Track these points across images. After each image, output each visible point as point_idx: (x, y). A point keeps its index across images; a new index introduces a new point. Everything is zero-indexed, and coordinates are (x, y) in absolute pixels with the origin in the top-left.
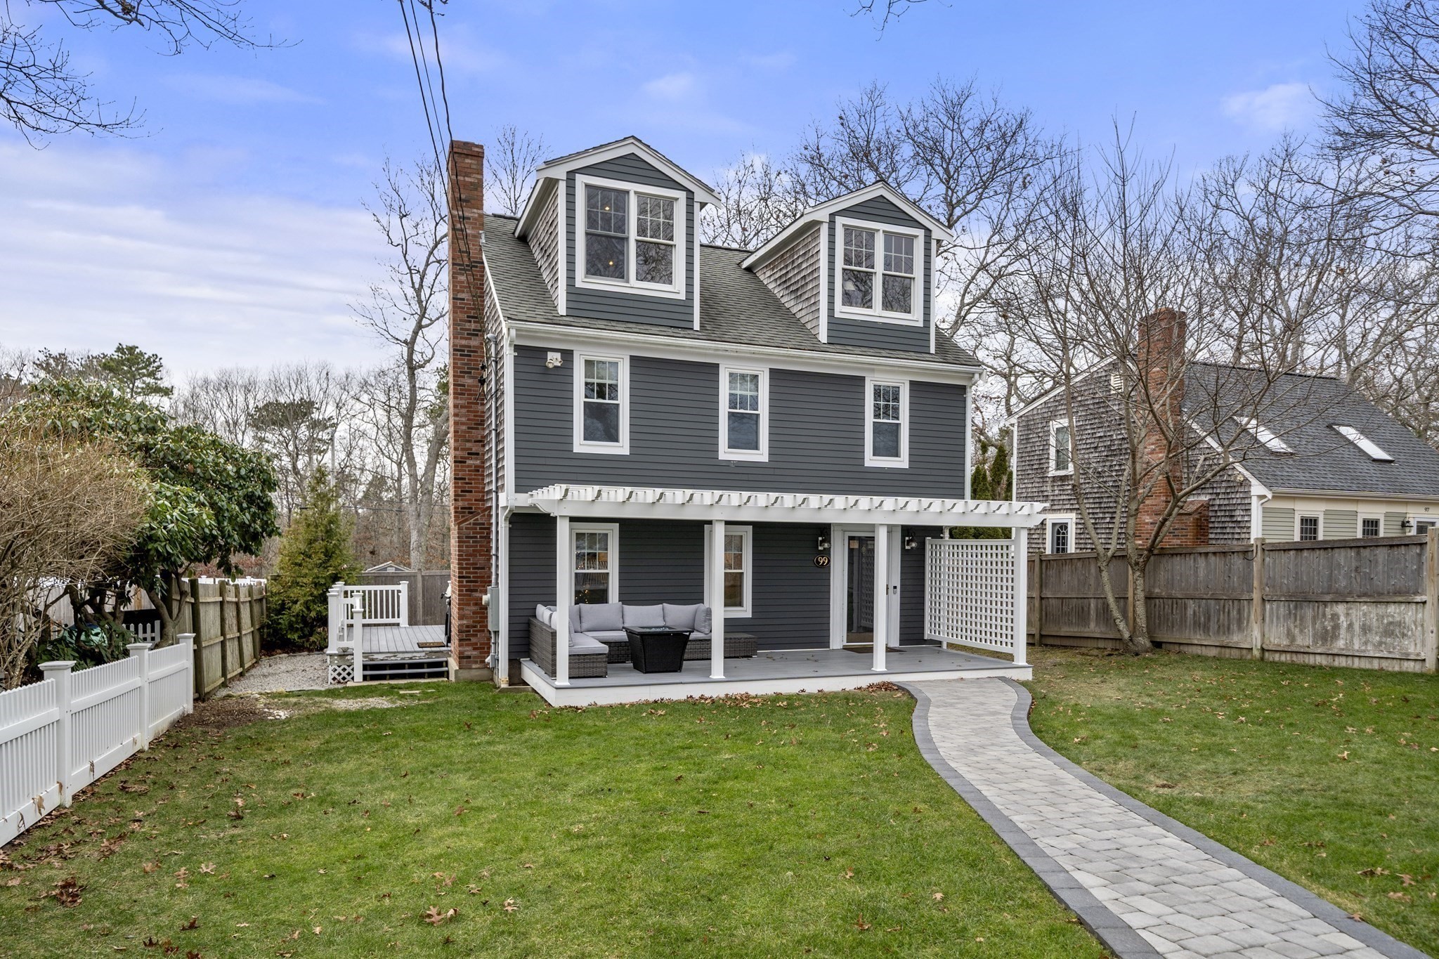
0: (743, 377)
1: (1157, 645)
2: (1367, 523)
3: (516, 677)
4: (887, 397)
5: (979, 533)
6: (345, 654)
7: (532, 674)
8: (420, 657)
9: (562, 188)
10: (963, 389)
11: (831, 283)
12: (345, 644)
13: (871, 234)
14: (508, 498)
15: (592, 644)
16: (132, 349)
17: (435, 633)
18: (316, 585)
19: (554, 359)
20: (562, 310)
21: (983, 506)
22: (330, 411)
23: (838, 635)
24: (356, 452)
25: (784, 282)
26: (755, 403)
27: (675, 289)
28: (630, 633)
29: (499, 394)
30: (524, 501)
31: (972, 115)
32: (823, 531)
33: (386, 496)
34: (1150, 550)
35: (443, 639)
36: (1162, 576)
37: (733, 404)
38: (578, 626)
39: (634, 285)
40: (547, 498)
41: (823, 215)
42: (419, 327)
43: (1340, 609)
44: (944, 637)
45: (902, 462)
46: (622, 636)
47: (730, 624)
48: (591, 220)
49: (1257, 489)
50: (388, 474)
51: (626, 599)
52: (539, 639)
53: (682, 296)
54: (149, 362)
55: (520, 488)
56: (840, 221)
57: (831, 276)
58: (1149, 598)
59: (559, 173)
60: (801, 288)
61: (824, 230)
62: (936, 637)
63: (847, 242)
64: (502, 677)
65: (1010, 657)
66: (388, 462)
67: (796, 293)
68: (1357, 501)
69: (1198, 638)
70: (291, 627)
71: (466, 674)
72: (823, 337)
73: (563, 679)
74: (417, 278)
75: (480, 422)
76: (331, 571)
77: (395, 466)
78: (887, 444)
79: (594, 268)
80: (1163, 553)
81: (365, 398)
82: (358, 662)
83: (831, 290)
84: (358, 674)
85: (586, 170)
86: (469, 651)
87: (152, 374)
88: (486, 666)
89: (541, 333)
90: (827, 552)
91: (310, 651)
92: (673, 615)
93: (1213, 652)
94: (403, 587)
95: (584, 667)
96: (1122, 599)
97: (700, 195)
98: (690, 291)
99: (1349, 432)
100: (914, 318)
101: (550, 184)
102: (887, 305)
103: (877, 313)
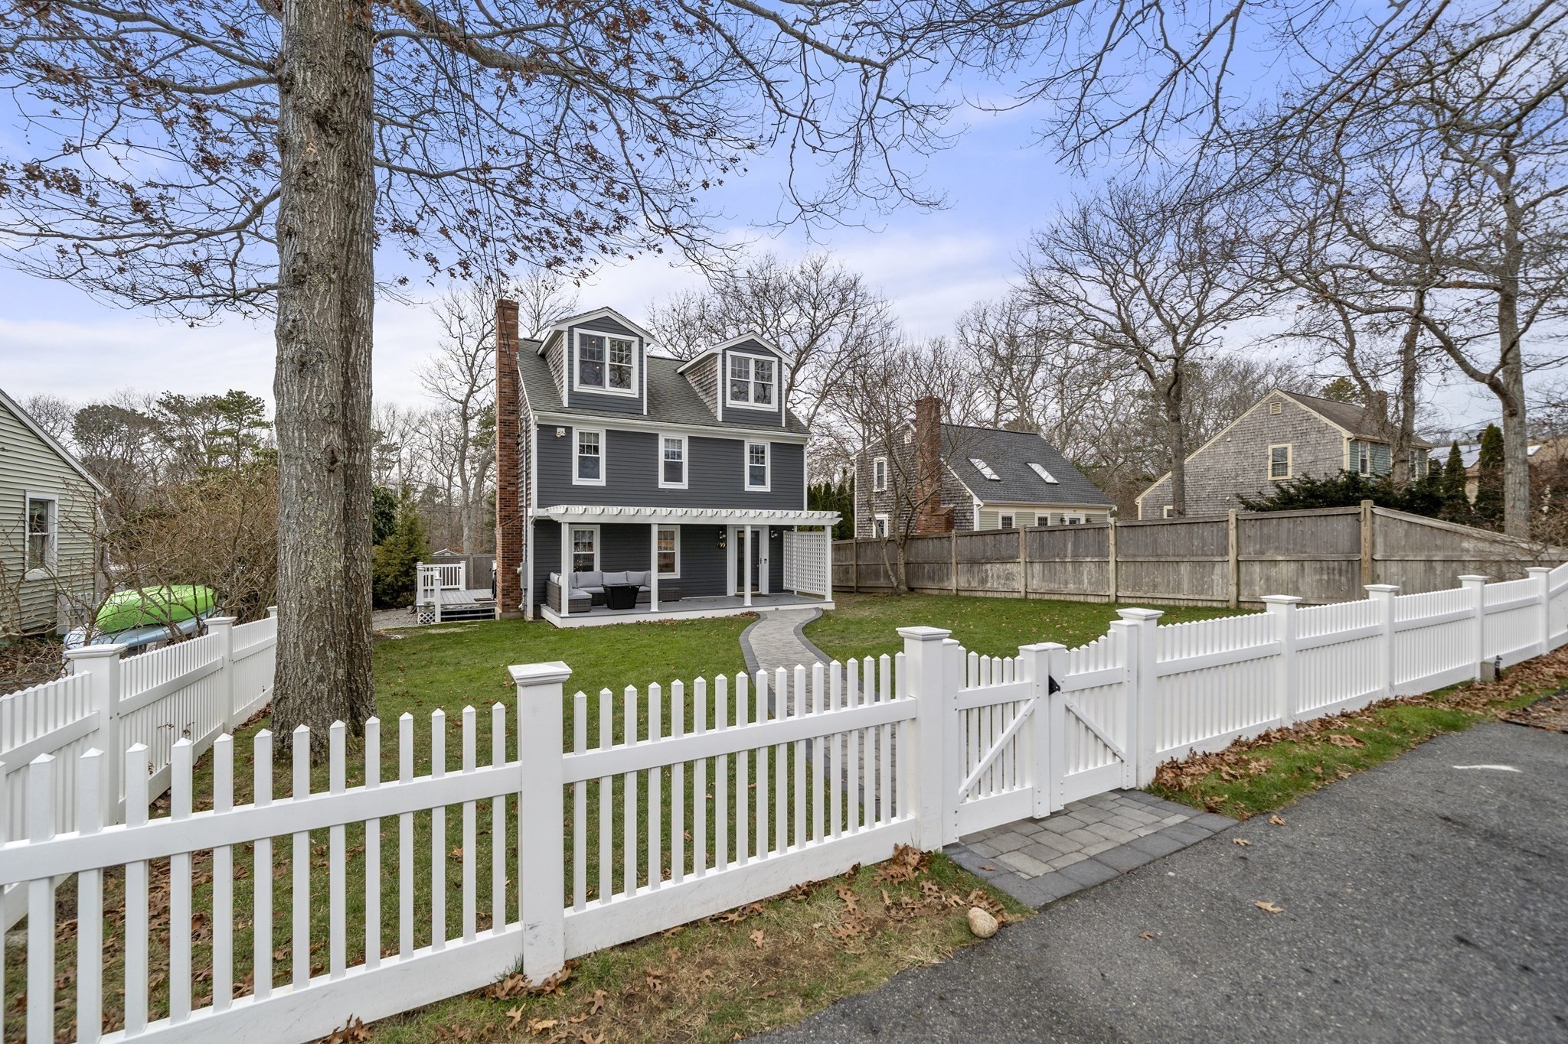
0: (673, 441)
1: (912, 590)
2: (1040, 519)
3: (537, 615)
4: (757, 453)
5: (811, 528)
6: (428, 606)
7: (548, 613)
8: (477, 606)
9: (566, 336)
10: (802, 447)
11: (724, 387)
12: (429, 599)
13: (747, 360)
14: (533, 511)
15: (583, 593)
16: (240, 394)
17: (487, 593)
18: (402, 564)
19: (561, 432)
20: (566, 404)
21: (817, 514)
22: (396, 438)
23: (732, 589)
24: (415, 469)
25: (700, 383)
26: (680, 456)
27: (633, 392)
28: (605, 587)
29: (528, 451)
30: (542, 513)
31: (828, 274)
32: (723, 528)
33: (438, 500)
34: (906, 536)
35: (490, 596)
36: (913, 551)
37: (667, 456)
38: (574, 585)
39: (609, 390)
40: (556, 512)
41: (718, 350)
42: (471, 392)
43: (988, 566)
44: (795, 588)
45: (767, 488)
46: (601, 590)
47: (662, 583)
48: (583, 352)
49: (976, 501)
50: (440, 484)
51: (604, 568)
52: (552, 592)
53: (637, 396)
54: (253, 403)
55: (540, 506)
56: (729, 353)
57: (724, 384)
58: (907, 564)
59: (564, 327)
60: (709, 388)
61: (720, 358)
62: (790, 588)
63: (733, 364)
64: (529, 615)
65: (823, 597)
66: (440, 476)
67: (706, 391)
68: (1034, 507)
69: (930, 585)
70: (384, 592)
71: (506, 615)
72: (720, 418)
73: (565, 612)
74: (470, 359)
75: (515, 465)
76: (413, 555)
77: (446, 481)
78: (757, 477)
79: (584, 381)
80: (913, 538)
81: (423, 430)
82: (438, 611)
83: (724, 391)
84: (438, 619)
85: (578, 326)
86: (508, 601)
87: (256, 412)
88: (519, 610)
89: (553, 417)
90: (725, 540)
91: (398, 608)
92: (632, 577)
93: (936, 592)
94: (463, 565)
95: (577, 607)
96: (894, 565)
97: (646, 339)
98: (641, 393)
99: (1037, 467)
100: (773, 407)
101: (558, 334)
102: (757, 399)
103: (751, 404)
